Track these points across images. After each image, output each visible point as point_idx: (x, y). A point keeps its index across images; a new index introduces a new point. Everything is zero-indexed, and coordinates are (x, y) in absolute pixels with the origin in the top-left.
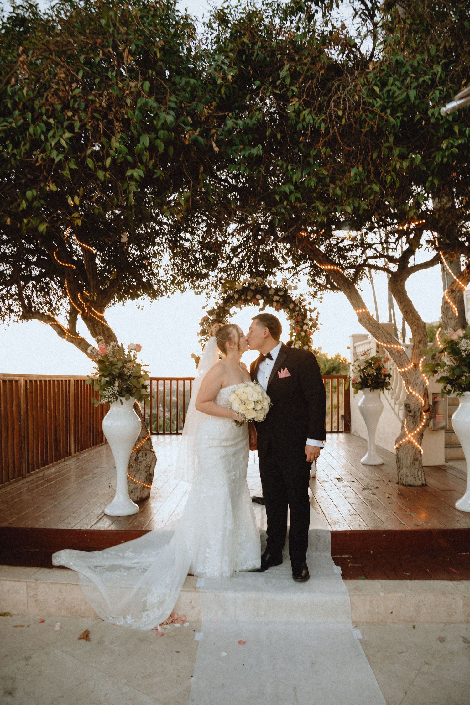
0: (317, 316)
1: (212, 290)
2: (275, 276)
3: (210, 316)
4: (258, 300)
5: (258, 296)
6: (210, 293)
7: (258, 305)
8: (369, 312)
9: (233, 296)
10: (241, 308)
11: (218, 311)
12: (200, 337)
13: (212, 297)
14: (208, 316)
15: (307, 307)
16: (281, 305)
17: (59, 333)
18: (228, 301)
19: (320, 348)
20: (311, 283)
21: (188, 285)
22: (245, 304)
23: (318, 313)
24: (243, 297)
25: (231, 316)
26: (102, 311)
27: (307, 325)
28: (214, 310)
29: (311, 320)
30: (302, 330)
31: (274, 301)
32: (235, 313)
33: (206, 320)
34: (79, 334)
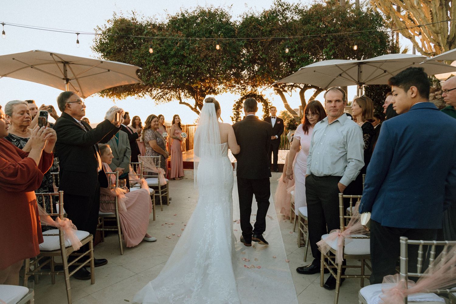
8: (288, 104)
12: (233, 111)
15: (268, 102)
17: (191, 109)
18: (242, 99)
21: (228, 90)
26: (202, 102)
27: (268, 107)
29: (270, 106)
30: (266, 109)
33: (235, 105)
34: (197, 110)
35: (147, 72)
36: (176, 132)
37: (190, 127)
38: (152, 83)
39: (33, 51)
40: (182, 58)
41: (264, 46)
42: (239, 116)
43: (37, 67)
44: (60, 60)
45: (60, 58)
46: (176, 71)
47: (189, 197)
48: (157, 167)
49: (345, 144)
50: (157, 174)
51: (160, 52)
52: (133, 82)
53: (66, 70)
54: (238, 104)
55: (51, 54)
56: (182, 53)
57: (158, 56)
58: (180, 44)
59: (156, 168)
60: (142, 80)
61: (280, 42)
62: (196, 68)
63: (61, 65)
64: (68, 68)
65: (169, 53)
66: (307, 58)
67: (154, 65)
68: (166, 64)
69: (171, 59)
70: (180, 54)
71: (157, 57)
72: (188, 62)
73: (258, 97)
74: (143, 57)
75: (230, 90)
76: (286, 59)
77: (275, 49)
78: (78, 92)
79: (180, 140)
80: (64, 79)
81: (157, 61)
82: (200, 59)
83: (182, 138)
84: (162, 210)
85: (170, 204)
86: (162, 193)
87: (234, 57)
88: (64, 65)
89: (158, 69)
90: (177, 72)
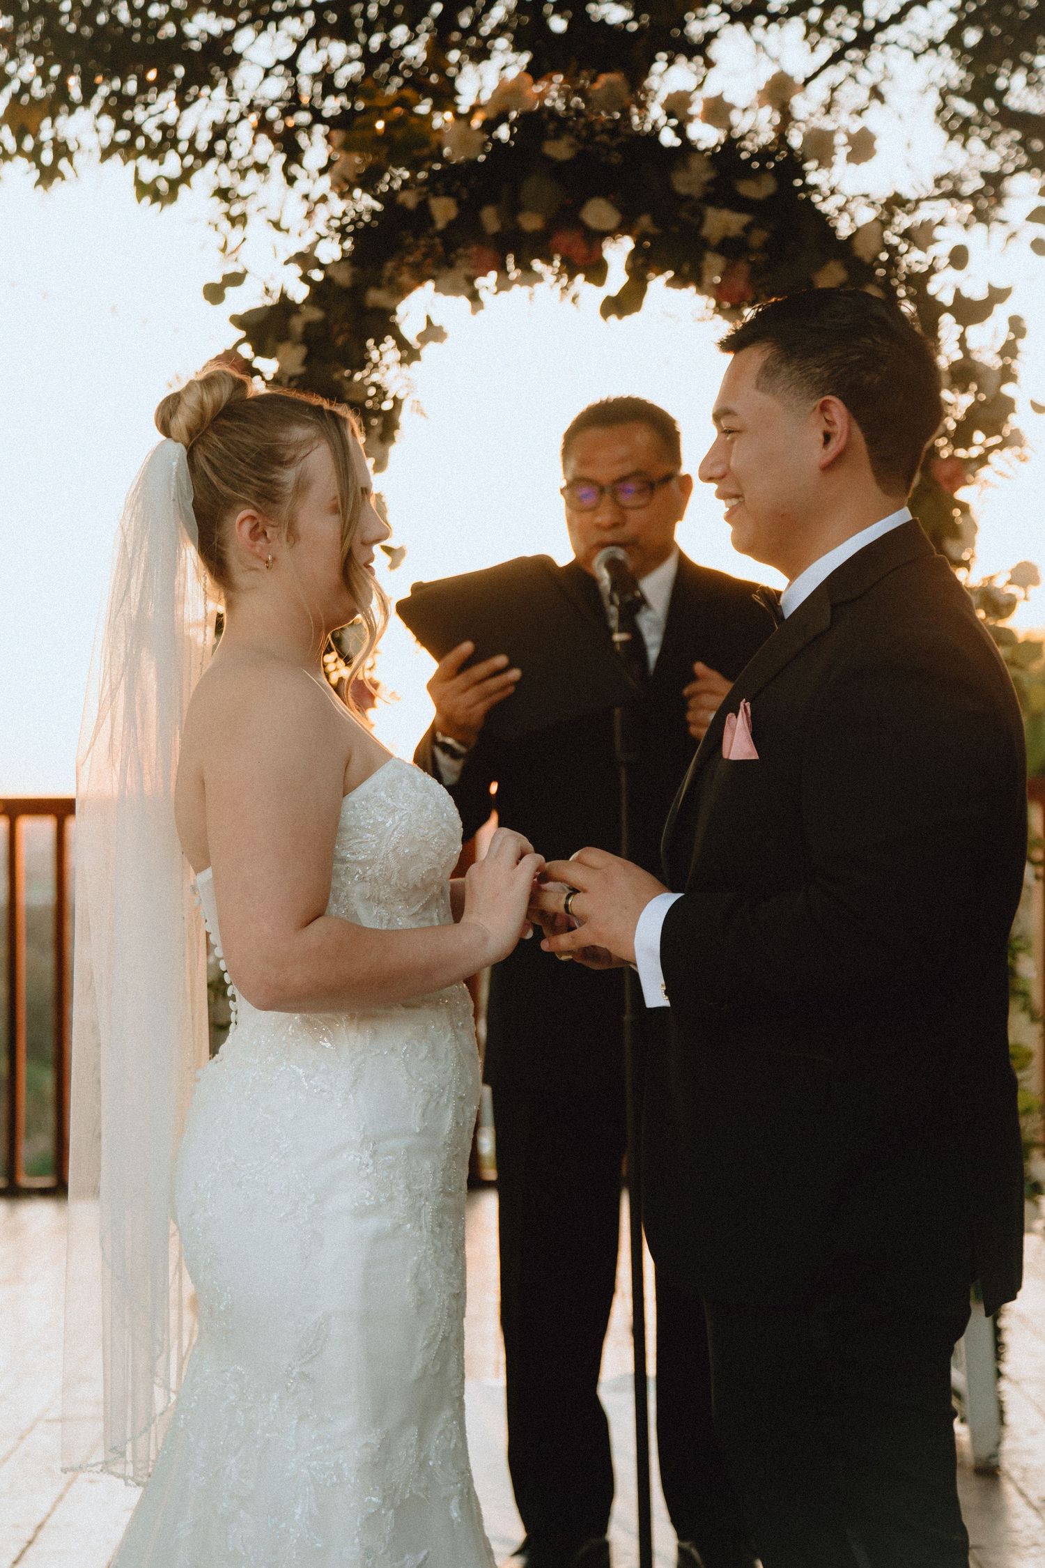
0: (1009, 350)
1: (261, 168)
2: (709, 64)
3: (259, 351)
4: (596, 238)
5: (598, 213)
6: (243, 188)
7: (597, 272)
9: (423, 207)
10: (474, 297)
11: (315, 314)
13: (257, 224)
14: (246, 351)
16: (756, 272)
19: (1025, 575)
20: (967, 108)
22: (502, 269)
23: (1016, 325)
24: (490, 219)
25: (409, 354)
28: (285, 306)
31: (704, 245)
32: (433, 332)
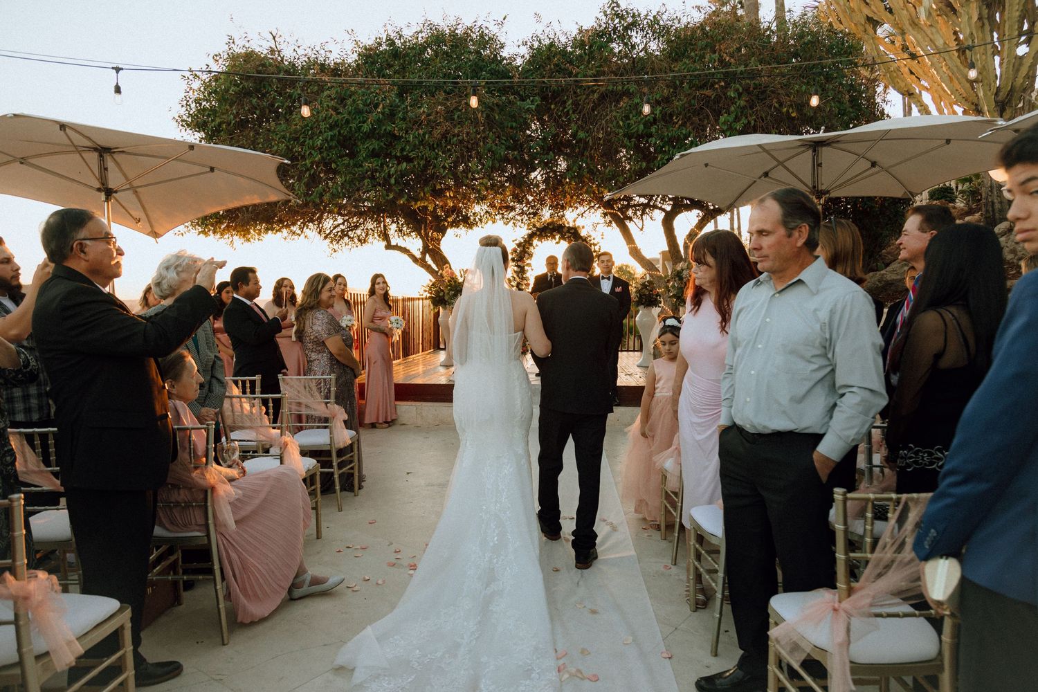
0: (600, 249)
4: (555, 236)
5: (554, 233)
7: (555, 239)
8: (637, 247)
9: (536, 232)
10: (541, 242)
11: (524, 244)
14: (516, 247)
15: (594, 242)
17: (413, 261)
18: (531, 236)
21: (497, 217)
22: (545, 239)
24: (543, 234)
25: (534, 248)
26: (439, 244)
28: (521, 243)
32: (537, 246)
33: (515, 250)
34: (426, 262)
35: (307, 175)
36: (379, 314)
37: (411, 303)
38: (318, 201)
39: (6, 115)
40: (389, 140)
41: (580, 113)
42: (524, 276)
43: (33, 161)
44: (88, 144)
45: (89, 138)
46: (376, 172)
47: (408, 473)
48: (327, 403)
49: (827, 347)
50: (326, 420)
51: (338, 126)
52: (273, 198)
53: (106, 169)
54: (522, 248)
55: (63, 126)
56: (389, 128)
57: (331, 136)
58: (384, 108)
59: (324, 405)
60: (296, 193)
61: (618, 102)
62: (422, 163)
63: (93, 157)
64: (110, 164)
65: (359, 128)
66: (682, 136)
67: (322, 157)
68: (352, 155)
69: (363, 144)
70: (385, 130)
71: (329, 138)
72: (402, 150)
73: (568, 232)
74: (297, 139)
75: (503, 218)
76: (633, 140)
77: (608, 118)
78: (139, 221)
79: (387, 334)
80: (99, 190)
81: (331, 148)
82: (431, 143)
83: (391, 329)
84: (340, 510)
85: (361, 492)
86: (340, 466)
87: (511, 138)
88: (101, 156)
89: (333, 166)
90: (378, 174)
